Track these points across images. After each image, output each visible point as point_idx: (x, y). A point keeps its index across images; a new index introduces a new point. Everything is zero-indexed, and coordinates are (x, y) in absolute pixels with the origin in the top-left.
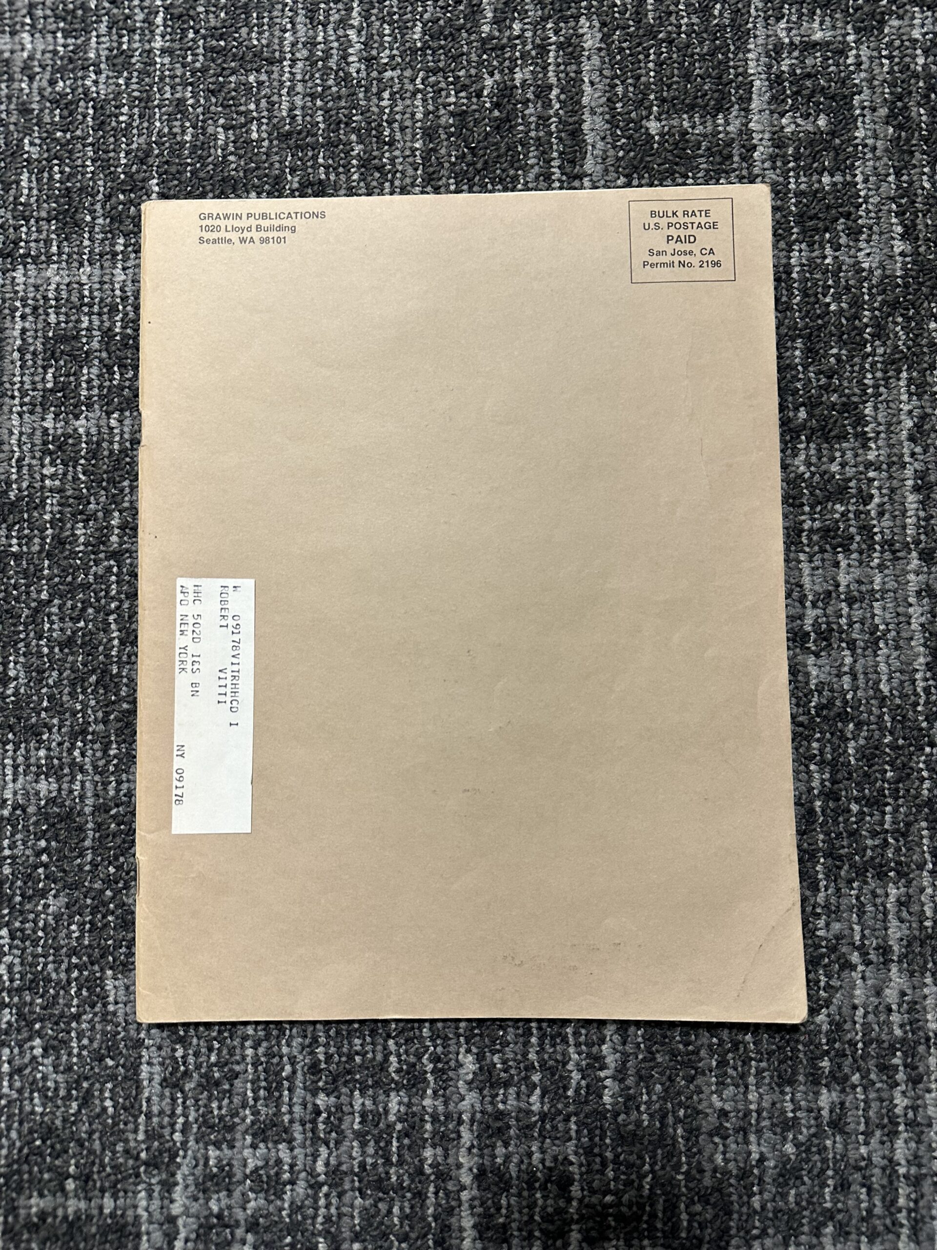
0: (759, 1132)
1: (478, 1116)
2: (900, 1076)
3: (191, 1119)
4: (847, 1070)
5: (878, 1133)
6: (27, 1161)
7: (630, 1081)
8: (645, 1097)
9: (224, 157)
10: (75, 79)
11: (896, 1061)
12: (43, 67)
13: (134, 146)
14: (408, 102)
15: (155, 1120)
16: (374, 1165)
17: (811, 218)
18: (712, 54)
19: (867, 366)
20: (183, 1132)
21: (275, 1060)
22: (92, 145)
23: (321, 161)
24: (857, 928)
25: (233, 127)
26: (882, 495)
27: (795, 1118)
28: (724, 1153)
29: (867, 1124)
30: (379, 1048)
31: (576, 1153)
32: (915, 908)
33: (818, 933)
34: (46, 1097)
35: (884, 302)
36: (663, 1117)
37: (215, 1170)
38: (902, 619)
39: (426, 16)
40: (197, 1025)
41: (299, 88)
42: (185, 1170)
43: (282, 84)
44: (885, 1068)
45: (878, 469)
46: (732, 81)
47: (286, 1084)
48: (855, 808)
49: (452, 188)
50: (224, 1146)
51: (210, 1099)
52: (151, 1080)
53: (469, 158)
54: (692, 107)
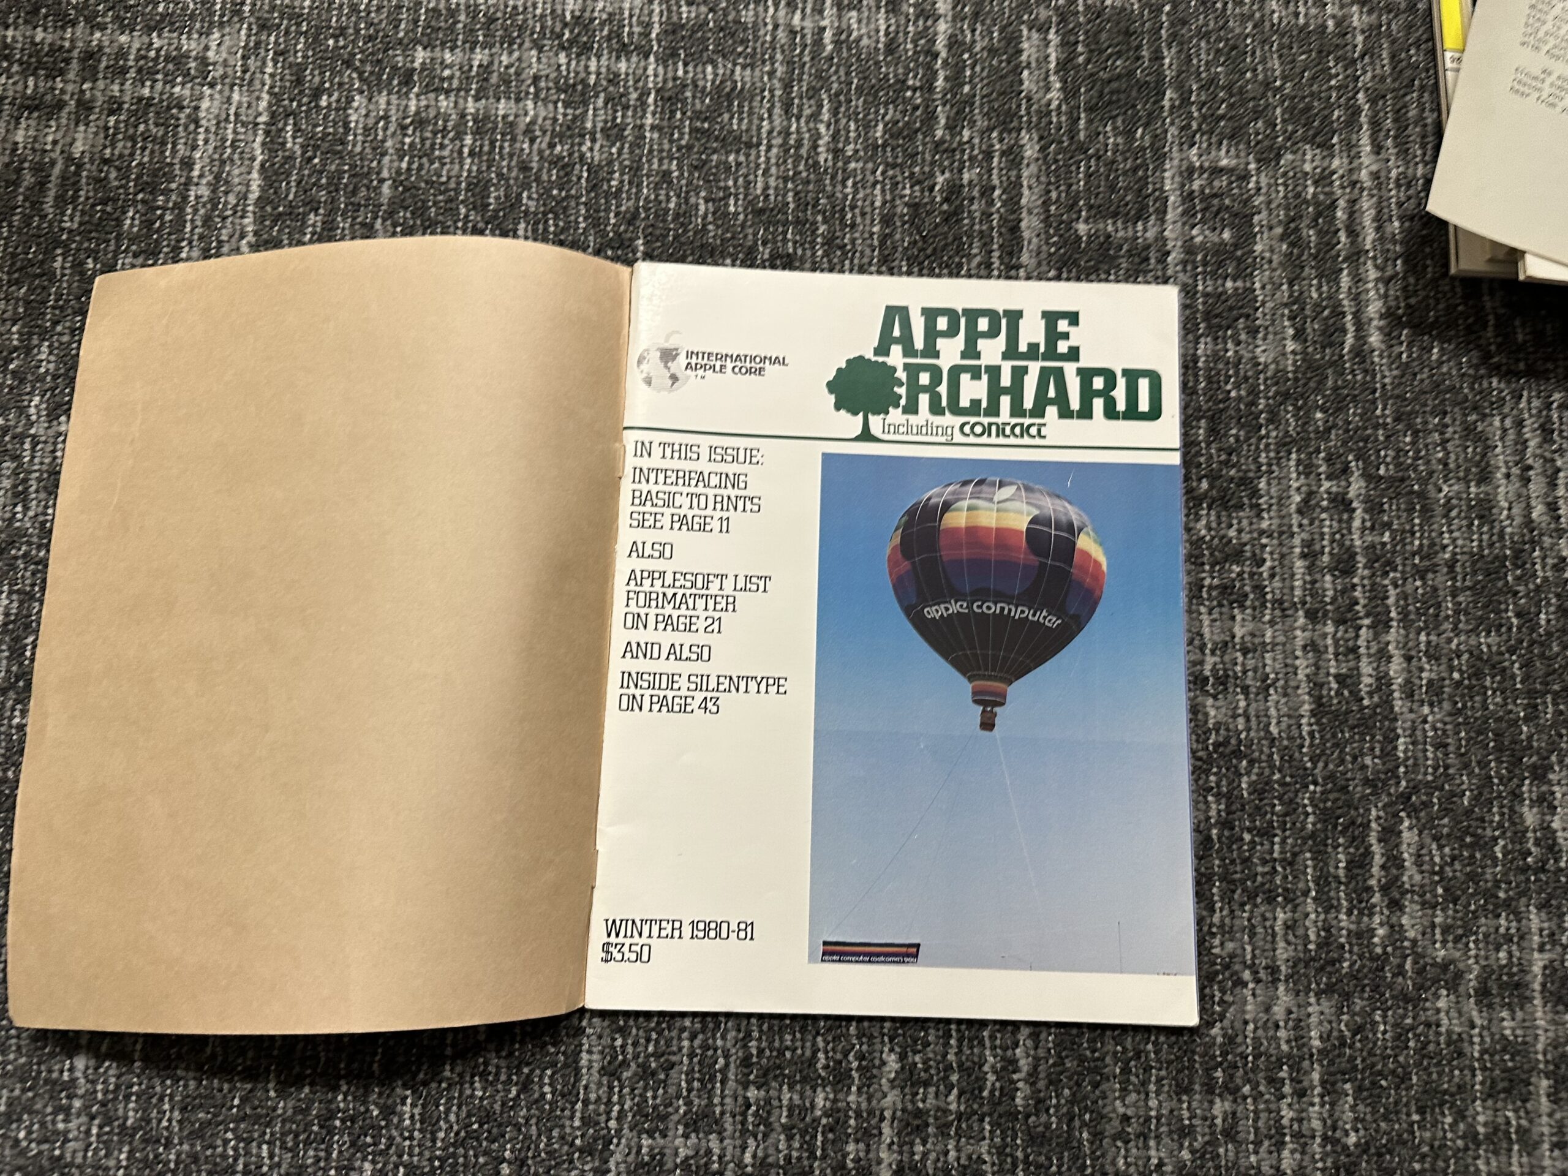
0: (1158, 1137)
1: (899, 1113)
2: (1287, 1089)
3: (626, 1107)
4: (1239, 1081)
5: (1266, 1143)
6: (462, 1145)
7: (1041, 1084)
8: (1054, 1101)
9: (704, 226)
10: (572, 145)
11: (1282, 1074)
12: (544, 132)
13: (623, 208)
14: (868, 191)
15: (591, 1107)
16: (799, 1159)
17: (1216, 316)
18: (1135, 170)
19: (1262, 447)
20: (619, 1119)
21: (710, 1053)
22: (586, 204)
23: (789, 236)
24: (1248, 948)
25: (714, 200)
26: (1273, 560)
27: (1191, 1126)
28: (1126, 1158)
29: (1256, 1134)
30: (808, 1044)
31: (989, 1153)
32: (1300, 932)
33: (1214, 951)
34: (487, 1081)
35: (1277, 393)
36: (1071, 1120)
37: (646, 1158)
38: (1290, 669)
39: (887, 118)
40: (637, 1014)
41: (773, 170)
42: (618, 1157)
43: (758, 166)
44: (1272, 1081)
45: (1270, 536)
46: (1149, 196)
47: (719, 1076)
48: (1247, 837)
49: (904, 269)
50: (657, 1135)
51: (645, 1089)
52: (589, 1068)
53: (920, 244)
54: (1115, 215)
